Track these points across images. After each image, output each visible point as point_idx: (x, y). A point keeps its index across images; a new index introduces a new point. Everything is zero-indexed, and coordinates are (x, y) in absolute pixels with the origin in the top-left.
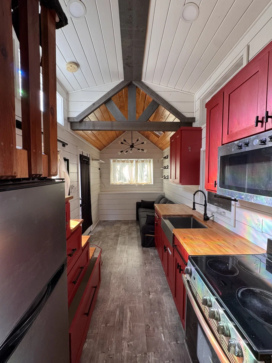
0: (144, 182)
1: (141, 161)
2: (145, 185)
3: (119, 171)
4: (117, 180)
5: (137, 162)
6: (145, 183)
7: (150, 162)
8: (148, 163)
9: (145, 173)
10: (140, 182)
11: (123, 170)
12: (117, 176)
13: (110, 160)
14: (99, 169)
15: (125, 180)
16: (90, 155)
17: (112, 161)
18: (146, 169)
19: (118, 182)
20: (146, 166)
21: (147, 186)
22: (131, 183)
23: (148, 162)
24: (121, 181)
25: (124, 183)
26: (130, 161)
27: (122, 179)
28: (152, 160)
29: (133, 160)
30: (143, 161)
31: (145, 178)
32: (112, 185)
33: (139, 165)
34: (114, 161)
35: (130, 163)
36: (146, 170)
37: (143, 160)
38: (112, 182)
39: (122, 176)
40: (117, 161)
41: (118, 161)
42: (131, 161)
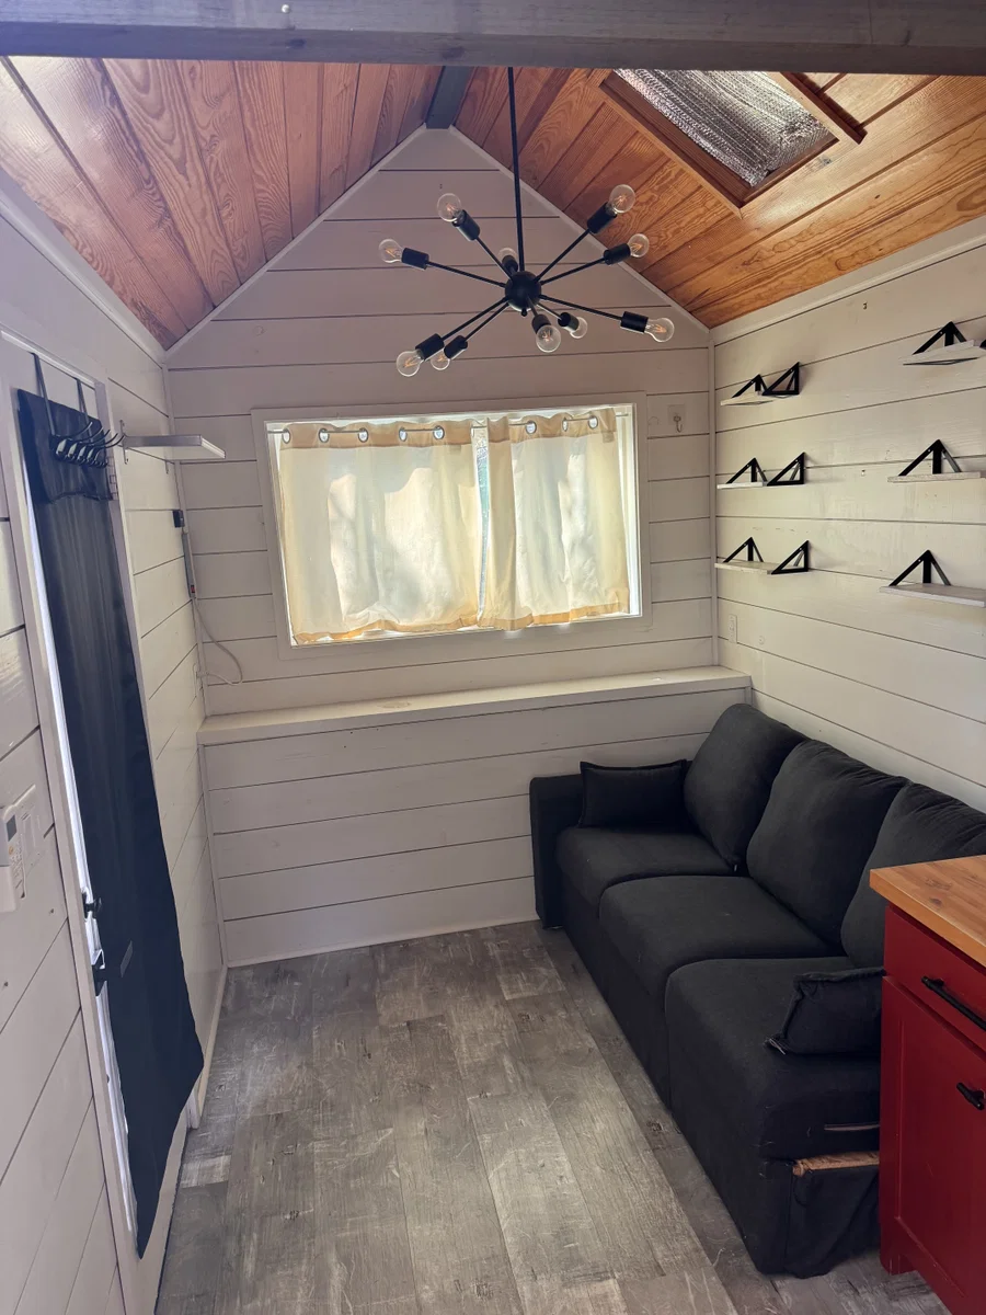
0: (568, 603)
1: (531, 428)
2: (580, 627)
3: (353, 525)
4: (344, 604)
5: (498, 436)
6: (578, 611)
7: (610, 435)
8: (595, 440)
9: (571, 529)
10: (533, 603)
11: (388, 510)
12: (341, 564)
13: (264, 433)
14: (178, 518)
15: (413, 598)
16: (99, 389)
17: (278, 435)
18: (578, 491)
19: (354, 622)
20: (574, 465)
21: (592, 631)
22: (461, 623)
23: (589, 430)
24: (374, 613)
25: (403, 623)
26: (439, 434)
27: (382, 593)
28: (624, 414)
29: (468, 426)
30: (549, 431)
31: (573, 565)
32: (300, 648)
33: (524, 460)
34: (301, 442)
35: (441, 452)
36: (574, 501)
37: (548, 413)
38: (303, 622)
39: (386, 571)
40: (324, 436)
41: (340, 442)
42: (446, 428)
